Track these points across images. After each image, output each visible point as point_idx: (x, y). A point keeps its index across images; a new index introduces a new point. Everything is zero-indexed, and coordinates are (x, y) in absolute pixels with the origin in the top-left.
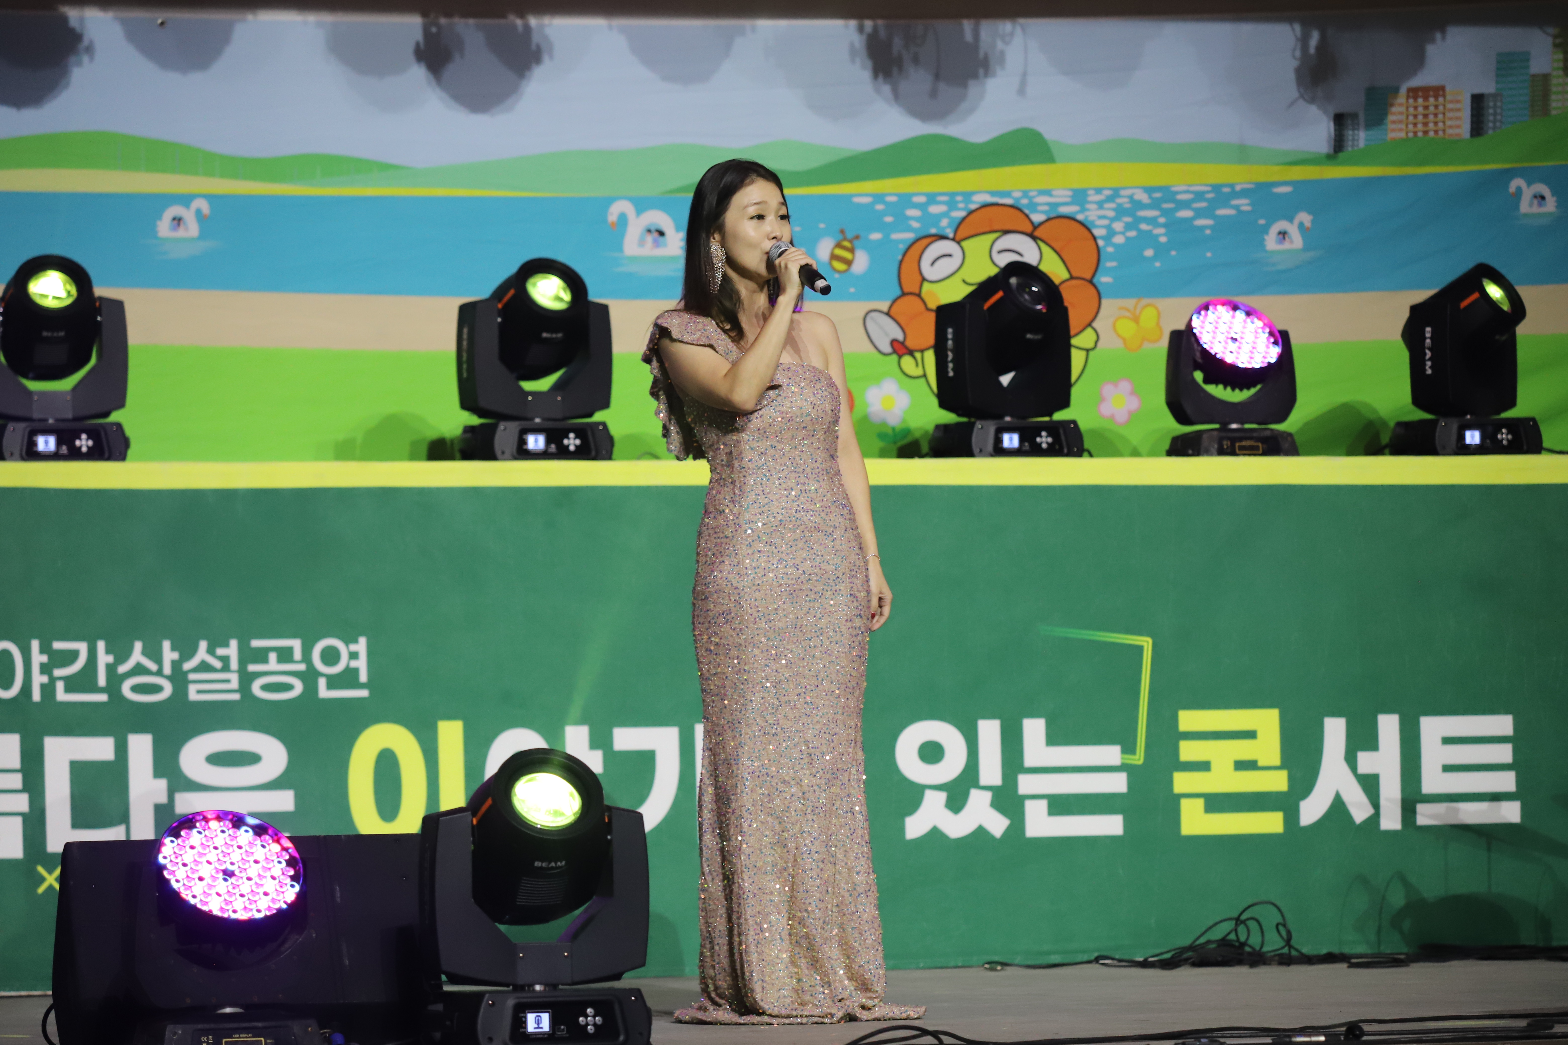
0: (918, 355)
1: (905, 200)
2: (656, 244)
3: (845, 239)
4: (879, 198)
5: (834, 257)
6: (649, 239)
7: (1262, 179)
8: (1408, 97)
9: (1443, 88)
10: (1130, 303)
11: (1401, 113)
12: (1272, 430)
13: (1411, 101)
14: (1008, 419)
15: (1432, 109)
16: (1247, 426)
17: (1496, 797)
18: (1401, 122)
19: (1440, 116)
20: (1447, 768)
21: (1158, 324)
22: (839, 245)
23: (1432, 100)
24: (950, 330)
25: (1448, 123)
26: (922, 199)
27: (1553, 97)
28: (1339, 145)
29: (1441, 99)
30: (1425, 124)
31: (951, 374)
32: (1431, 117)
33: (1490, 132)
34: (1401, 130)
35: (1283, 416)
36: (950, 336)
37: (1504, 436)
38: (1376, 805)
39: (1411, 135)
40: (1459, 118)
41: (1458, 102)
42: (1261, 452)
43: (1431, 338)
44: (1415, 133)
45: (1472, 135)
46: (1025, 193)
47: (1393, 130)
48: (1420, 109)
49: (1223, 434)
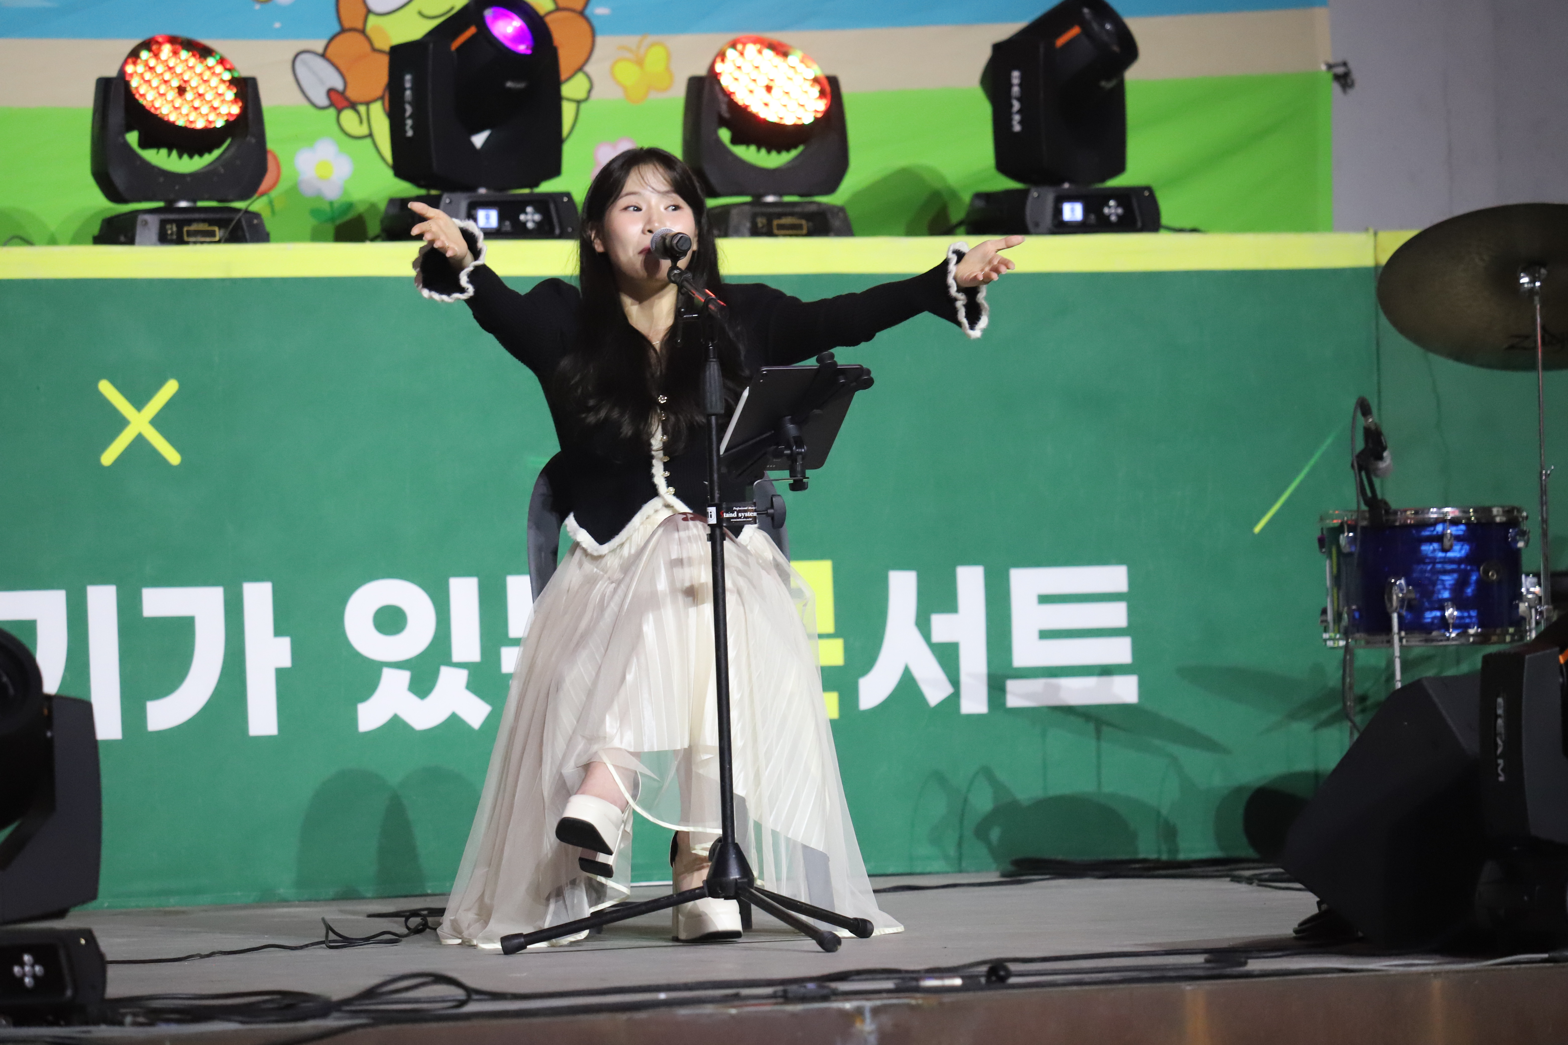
0: (362, 109)
10: (631, 40)
12: (819, 204)
14: (482, 191)
16: (787, 199)
17: (1106, 671)
20: (1045, 635)
21: (668, 69)
24: (408, 77)
31: (410, 133)
35: (831, 186)
36: (408, 85)
37: (1112, 210)
38: (955, 682)
42: (805, 231)
43: (1020, 85)
49: (758, 209)
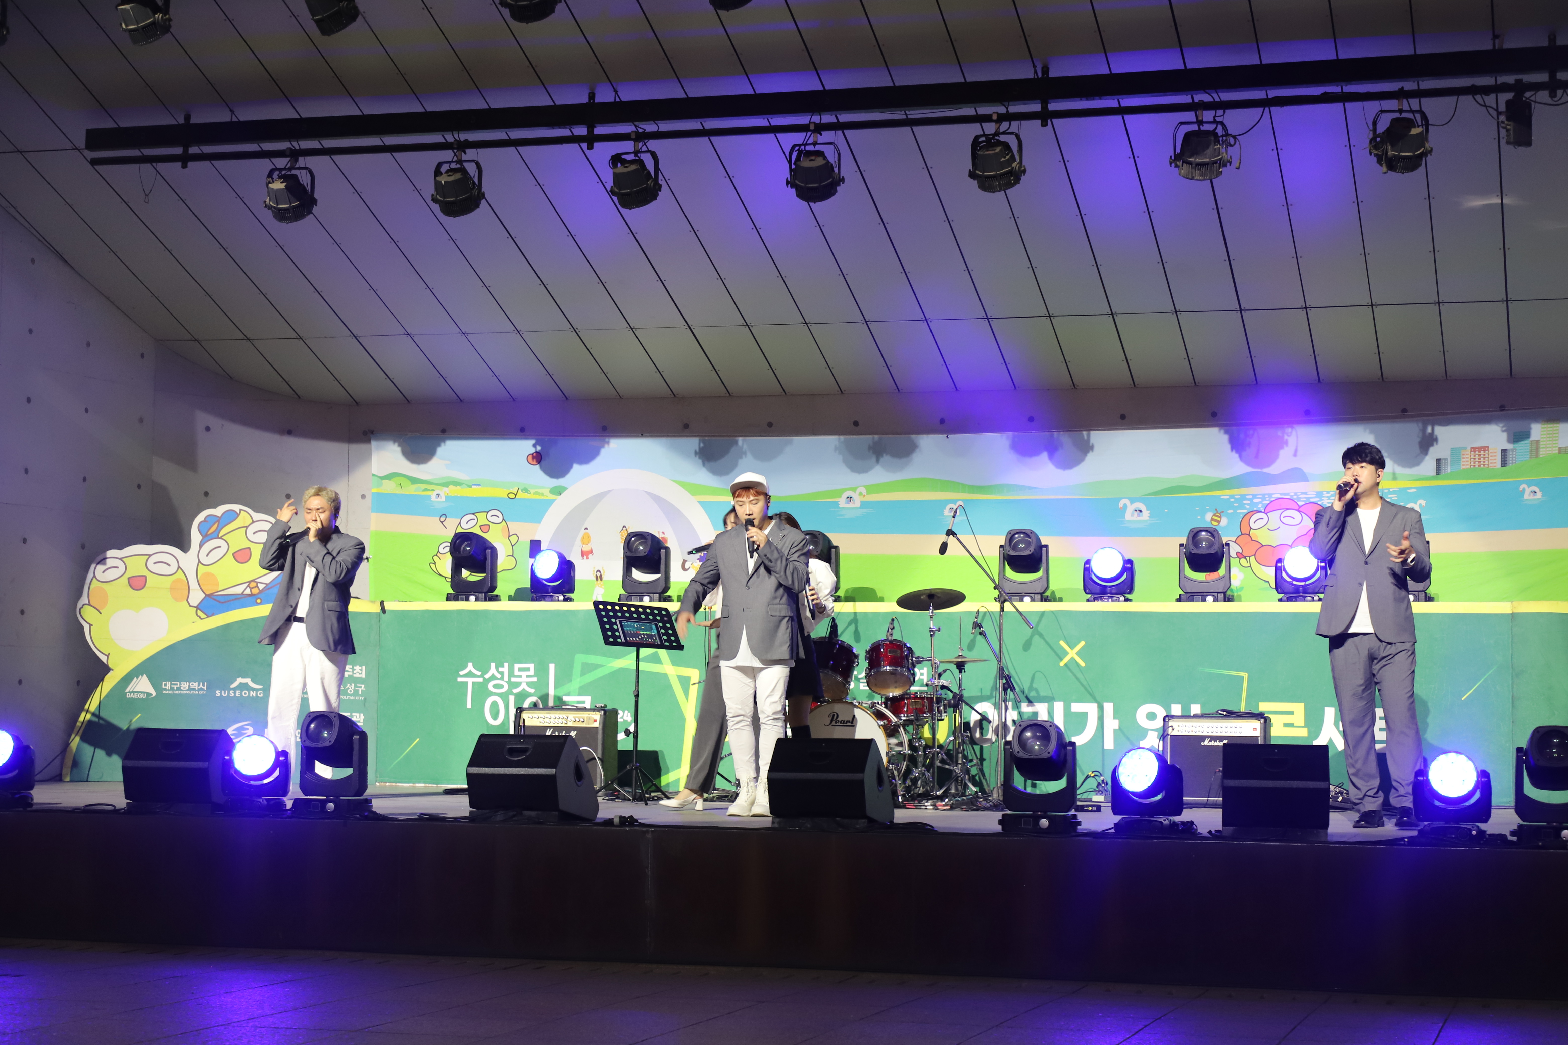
1: (1243, 497)
2: (1139, 516)
3: (1217, 513)
4: (1232, 496)
5: (1212, 520)
6: (1136, 513)
7: (1403, 486)
8: (1471, 451)
9: (1488, 447)
11: (1468, 458)
13: (1472, 453)
15: (1482, 456)
18: (1467, 461)
19: (1487, 459)
22: (1215, 515)
23: (1482, 452)
25: (1490, 461)
26: (1251, 497)
27: (1541, 450)
28: (1438, 471)
29: (1487, 452)
30: (1479, 462)
32: (1482, 459)
33: (1511, 465)
34: (1468, 465)
39: (1472, 467)
40: (1495, 459)
41: (1495, 452)
44: (1474, 466)
45: (1502, 467)
46: (1296, 494)
47: (1463, 465)
48: (1477, 456)
